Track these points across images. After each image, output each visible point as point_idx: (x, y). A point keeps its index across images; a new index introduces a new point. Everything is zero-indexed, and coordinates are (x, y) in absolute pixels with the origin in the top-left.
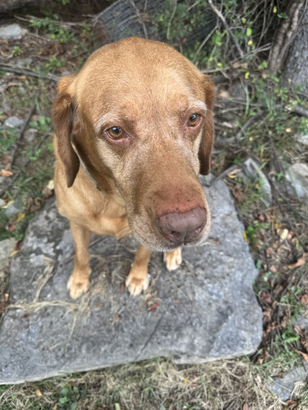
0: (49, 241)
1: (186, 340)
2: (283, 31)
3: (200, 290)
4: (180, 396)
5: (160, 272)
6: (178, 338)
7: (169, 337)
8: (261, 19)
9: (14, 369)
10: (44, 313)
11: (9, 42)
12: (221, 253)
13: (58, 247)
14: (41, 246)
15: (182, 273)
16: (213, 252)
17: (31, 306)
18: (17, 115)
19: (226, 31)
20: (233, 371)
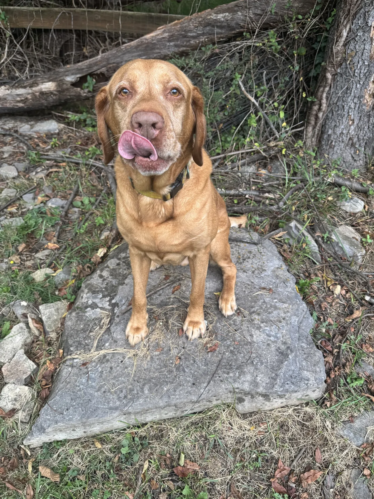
0: (104, 296)
1: (249, 377)
2: (314, 113)
3: (257, 332)
4: (247, 444)
5: (216, 318)
6: (240, 375)
7: (231, 375)
8: (292, 105)
9: (75, 412)
10: (103, 359)
11: (46, 135)
12: (276, 300)
13: (113, 301)
14: (96, 301)
15: (239, 319)
16: (267, 300)
17: (88, 356)
18: (59, 197)
19: (260, 114)
20: (300, 417)
